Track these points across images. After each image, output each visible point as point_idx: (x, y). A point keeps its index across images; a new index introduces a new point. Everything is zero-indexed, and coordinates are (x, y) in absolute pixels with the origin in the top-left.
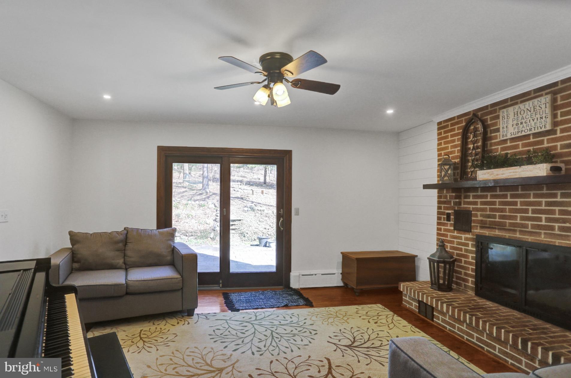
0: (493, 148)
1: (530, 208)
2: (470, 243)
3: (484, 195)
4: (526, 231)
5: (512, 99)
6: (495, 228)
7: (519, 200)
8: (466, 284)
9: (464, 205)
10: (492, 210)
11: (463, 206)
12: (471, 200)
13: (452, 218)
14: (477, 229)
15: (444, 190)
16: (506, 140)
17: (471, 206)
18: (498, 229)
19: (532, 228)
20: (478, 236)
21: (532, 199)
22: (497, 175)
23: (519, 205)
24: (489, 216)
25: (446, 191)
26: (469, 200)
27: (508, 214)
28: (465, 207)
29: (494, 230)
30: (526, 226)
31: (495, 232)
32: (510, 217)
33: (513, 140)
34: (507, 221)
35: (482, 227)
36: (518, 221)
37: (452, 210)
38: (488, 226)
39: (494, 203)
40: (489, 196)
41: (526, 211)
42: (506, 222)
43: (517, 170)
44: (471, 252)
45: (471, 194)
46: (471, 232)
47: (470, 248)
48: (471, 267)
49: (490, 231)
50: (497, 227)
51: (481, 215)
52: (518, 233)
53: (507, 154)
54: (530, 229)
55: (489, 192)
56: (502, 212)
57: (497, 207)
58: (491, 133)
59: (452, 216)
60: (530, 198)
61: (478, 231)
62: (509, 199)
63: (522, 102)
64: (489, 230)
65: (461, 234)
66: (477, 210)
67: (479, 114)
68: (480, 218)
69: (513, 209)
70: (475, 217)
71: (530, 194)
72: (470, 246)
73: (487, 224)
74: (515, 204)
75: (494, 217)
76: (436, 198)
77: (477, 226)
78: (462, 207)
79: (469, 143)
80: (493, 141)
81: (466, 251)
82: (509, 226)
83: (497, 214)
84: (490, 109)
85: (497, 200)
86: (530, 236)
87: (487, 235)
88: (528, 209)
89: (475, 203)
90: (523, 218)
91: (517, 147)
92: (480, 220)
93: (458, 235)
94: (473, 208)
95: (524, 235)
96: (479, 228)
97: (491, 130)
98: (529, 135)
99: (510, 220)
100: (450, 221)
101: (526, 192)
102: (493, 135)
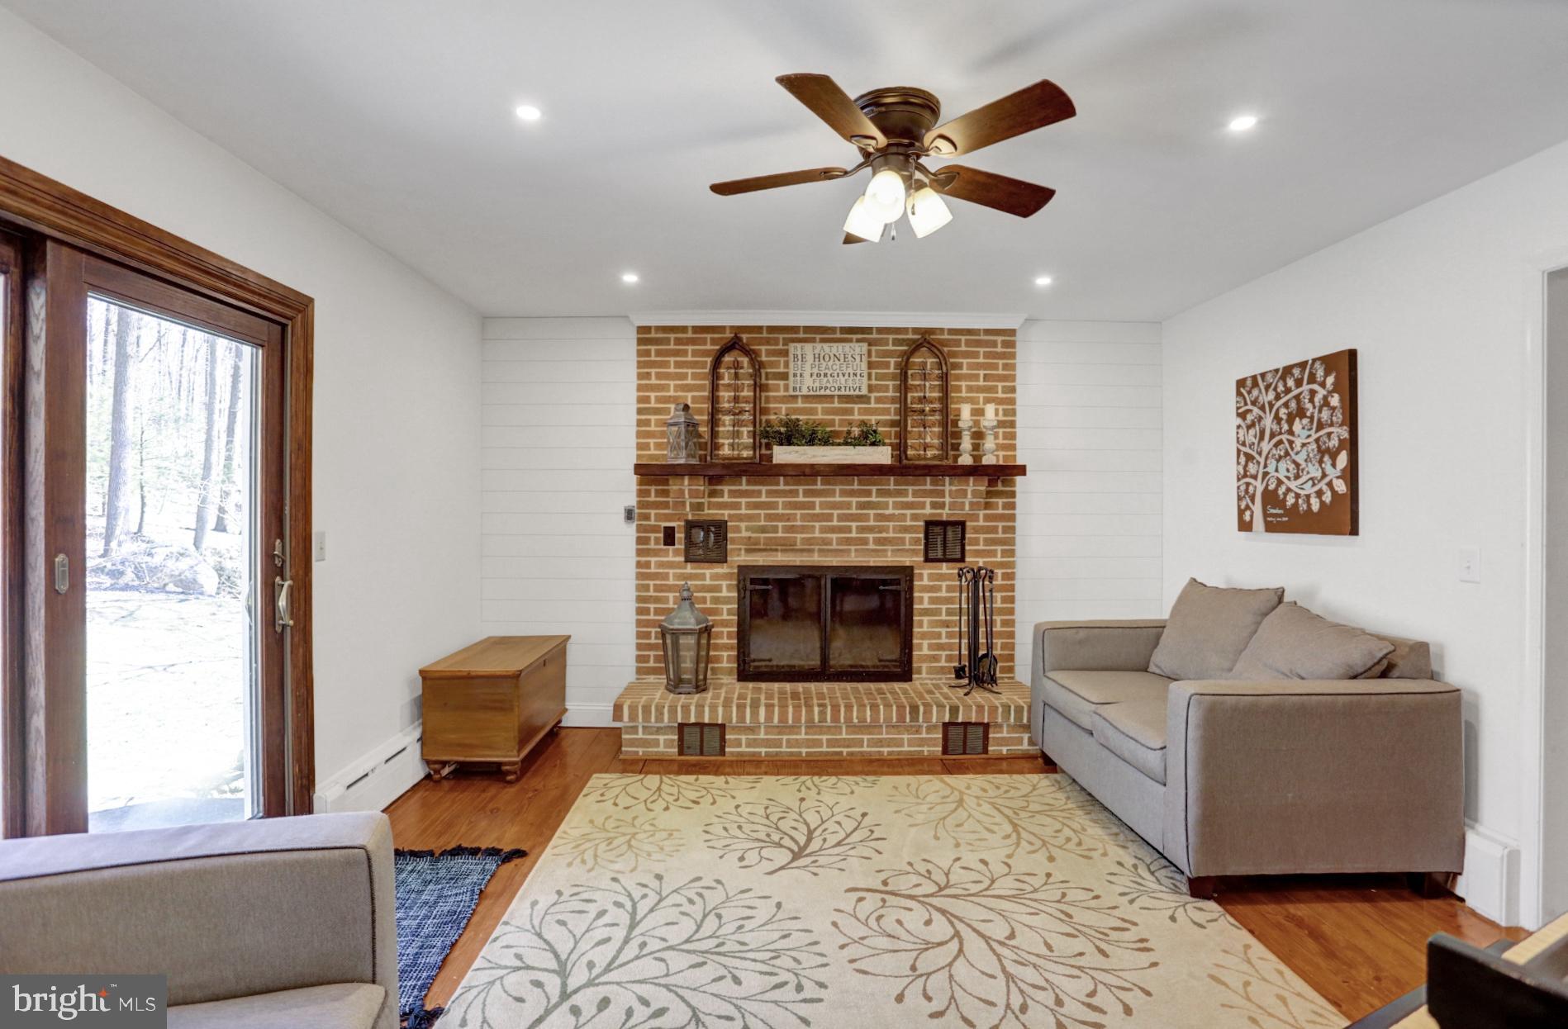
0: (772, 405)
1: (836, 512)
2: (724, 583)
3: (754, 491)
4: (828, 550)
5: (808, 329)
6: (776, 550)
7: (817, 500)
8: (716, 665)
9: (709, 509)
10: (769, 517)
11: (706, 511)
12: (726, 499)
13: (680, 538)
14: (739, 555)
15: (683, 479)
16: (796, 397)
17: (726, 512)
18: (782, 551)
19: (838, 544)
20: (742, 569)
21: (838, 499)
22: (814, 456)
23: (817, 507)
24: (763, 530)
25: (690, 479)
26: (720, 500)
27: (799, 523)
28: (713, 514)
29: (774, 553)
30: (828, 542)
31: (777, 556)
32: (803, 529)
33: (806, 398)
34: (799, 536)
35: (748, 551)
36: (817, 535)
37: (679, 520)
38: (762, 547)
39: (773, 506)
40: (764, 492)
41: (829, 518)
42: (796, 538)
43: (847, 452)
44: (727, 600)
45: (726, 488)
46: (726, 562)
47: (724, 593)
48: (725, 630)
49: (767, 556)
50: (779, 548)
51: (748, 529)
52: (816, 554)
53: (798, 420)
54: (834, 546)
55: (764, 485)
56: (788, 520)
57: (780, 511)
58: (767, 379)
59: (679, 533)
60: (834, 497)
61: (742, 558)
62: (801, 499)
63: (823, 341)
64: (764, 554)
65: (703, 568)
66: (740, 518)
67: (744, 337)
68: (744, 534)
69: (808, 514)
70: (734, 532)
71: (834, 490)
72: (724, 588)
73: (760, 544)
74: (812, 506)
75: (775, 529)
76: (635, 494)
77: (740, 549)
78: (704, 515)
79: (721, 388)
80: (771, 394)
81: (716, 600)
82: (802, 544)
83: (780, 524)
84: (765, 335)
85: (780, 500)
86: (835, 557)
87: (761, 563)
88: (833, 514)
89: (737, 506)
90: (823, 530)
91: (813, 411)
92: (745, 538)
93: (694, 571)
94: (729, 515)
95: (826, 556)
96: (743, 552)
97: (767, 374)
98: (832, 397)
99: (802, 533)
100: (674, 544)
101: (828, 487)
102: (770, 382)
